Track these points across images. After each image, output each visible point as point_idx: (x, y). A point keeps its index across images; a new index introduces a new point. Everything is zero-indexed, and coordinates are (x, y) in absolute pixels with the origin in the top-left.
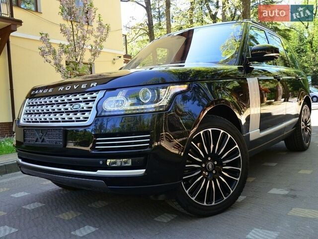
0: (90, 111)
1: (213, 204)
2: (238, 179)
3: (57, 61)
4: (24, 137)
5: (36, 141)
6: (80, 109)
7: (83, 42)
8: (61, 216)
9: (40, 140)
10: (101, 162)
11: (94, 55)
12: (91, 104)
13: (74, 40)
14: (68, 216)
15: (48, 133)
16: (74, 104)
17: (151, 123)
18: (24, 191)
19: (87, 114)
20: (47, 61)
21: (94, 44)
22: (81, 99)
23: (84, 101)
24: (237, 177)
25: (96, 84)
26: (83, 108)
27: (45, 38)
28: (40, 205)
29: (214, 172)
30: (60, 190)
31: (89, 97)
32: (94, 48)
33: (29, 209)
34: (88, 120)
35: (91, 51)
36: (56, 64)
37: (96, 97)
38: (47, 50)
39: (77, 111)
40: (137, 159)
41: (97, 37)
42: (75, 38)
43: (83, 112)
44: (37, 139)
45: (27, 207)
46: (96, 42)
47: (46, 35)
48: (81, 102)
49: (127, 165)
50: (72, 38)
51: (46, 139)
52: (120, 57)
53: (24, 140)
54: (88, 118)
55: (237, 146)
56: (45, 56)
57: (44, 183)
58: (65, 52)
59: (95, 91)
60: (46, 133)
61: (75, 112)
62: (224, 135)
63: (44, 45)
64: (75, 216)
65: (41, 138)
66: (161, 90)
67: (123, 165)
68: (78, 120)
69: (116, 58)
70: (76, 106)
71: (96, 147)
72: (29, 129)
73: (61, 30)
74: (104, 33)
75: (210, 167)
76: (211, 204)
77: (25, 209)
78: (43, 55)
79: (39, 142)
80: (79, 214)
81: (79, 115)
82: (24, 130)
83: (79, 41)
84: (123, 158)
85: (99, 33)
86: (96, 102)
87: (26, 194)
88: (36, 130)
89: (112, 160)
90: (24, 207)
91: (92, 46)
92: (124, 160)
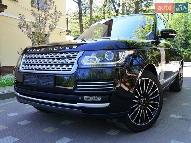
0: (73, 64)
1: (144, 124)
2: (157, 109)
3: (29, 32)
4: (24, 79)
5: (33, 82)
6: (65, 63)
7: (45, 21)
8: (45, 130)
9: (37, 82)
10: (80, 98)
11: (51, 29)
12: (73, 60)
13: (39, 20)
14: (49, 130)
15: (42, 77)
16: (60, 59)
17: (111, 74)
18: (15, 112)
19: (70, 67)
20: (22, 31)
21: (51, 23)
22: (65, 56)
23: (67, 58)
24: (157, 108)
25: (76, 47)
26: (67, 62)
27: (22, 17)
28: (29, 122)
29: (144, 105)
30: (39, 112)
31: (72, 55)
32: (51, 25)
33: (22, 124)
34: (72, 70)
35: (49, 27)
36: (28, 34)
37: (77, 56)
38: (23, 24)
39: (63, 64)
40: (104, 97)
41: (53, 19)
42: (40, 18)
43: (67, 65)
44: (34, 81)
45: (20, 123)
46: (53, 22)
47: (23, 15)
48: (65, 58)
49: (97, 100)
50: (38, 18)
51: (41, 81)
52: (64, 31)
53: (24, 82)
54: (71, 69)
55: (157, 89)
56: (21, 28)
57: (27, 107)
58: (34, 26)
59: (76, 52)
60: (41, 78)
61: (62, 65)
62: (151, 82)
63: (21, 22)
64: (54, 130)
65: (37, 80)
66: (119, 53)
67: (95, 100)
68: (64, 70)
69: (62, 32)
70: (62, 61)
71: (77, 88)
72: (28, 75)
73: (32, 13)
74: (58, 17)
75: (142, 102)
76: (142, 124)
77: (19, 125)
78: (20, 28)
79: (36, 83)
80: (56, 129)
81: (64, 66)
82: (24, 75)
83: (43, 20)
84: (94, 96)
85: (55, 17)
86: (77, 59)
87: (17, 114)
88: (33, 75)
89: (87, 97)
90: (18, 123)
91: (50, 24)
92: (95, 97)
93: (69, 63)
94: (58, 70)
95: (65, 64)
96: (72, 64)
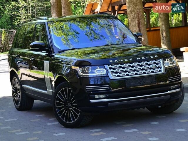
31: (157, 62)
37: (160, 62)
54: (161, 70)
71: (169, 81)
93: (158, 67)
94: (153, 72)
95: (156, 68)
96: (160, 67)
